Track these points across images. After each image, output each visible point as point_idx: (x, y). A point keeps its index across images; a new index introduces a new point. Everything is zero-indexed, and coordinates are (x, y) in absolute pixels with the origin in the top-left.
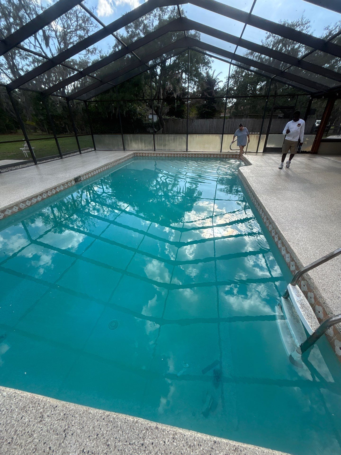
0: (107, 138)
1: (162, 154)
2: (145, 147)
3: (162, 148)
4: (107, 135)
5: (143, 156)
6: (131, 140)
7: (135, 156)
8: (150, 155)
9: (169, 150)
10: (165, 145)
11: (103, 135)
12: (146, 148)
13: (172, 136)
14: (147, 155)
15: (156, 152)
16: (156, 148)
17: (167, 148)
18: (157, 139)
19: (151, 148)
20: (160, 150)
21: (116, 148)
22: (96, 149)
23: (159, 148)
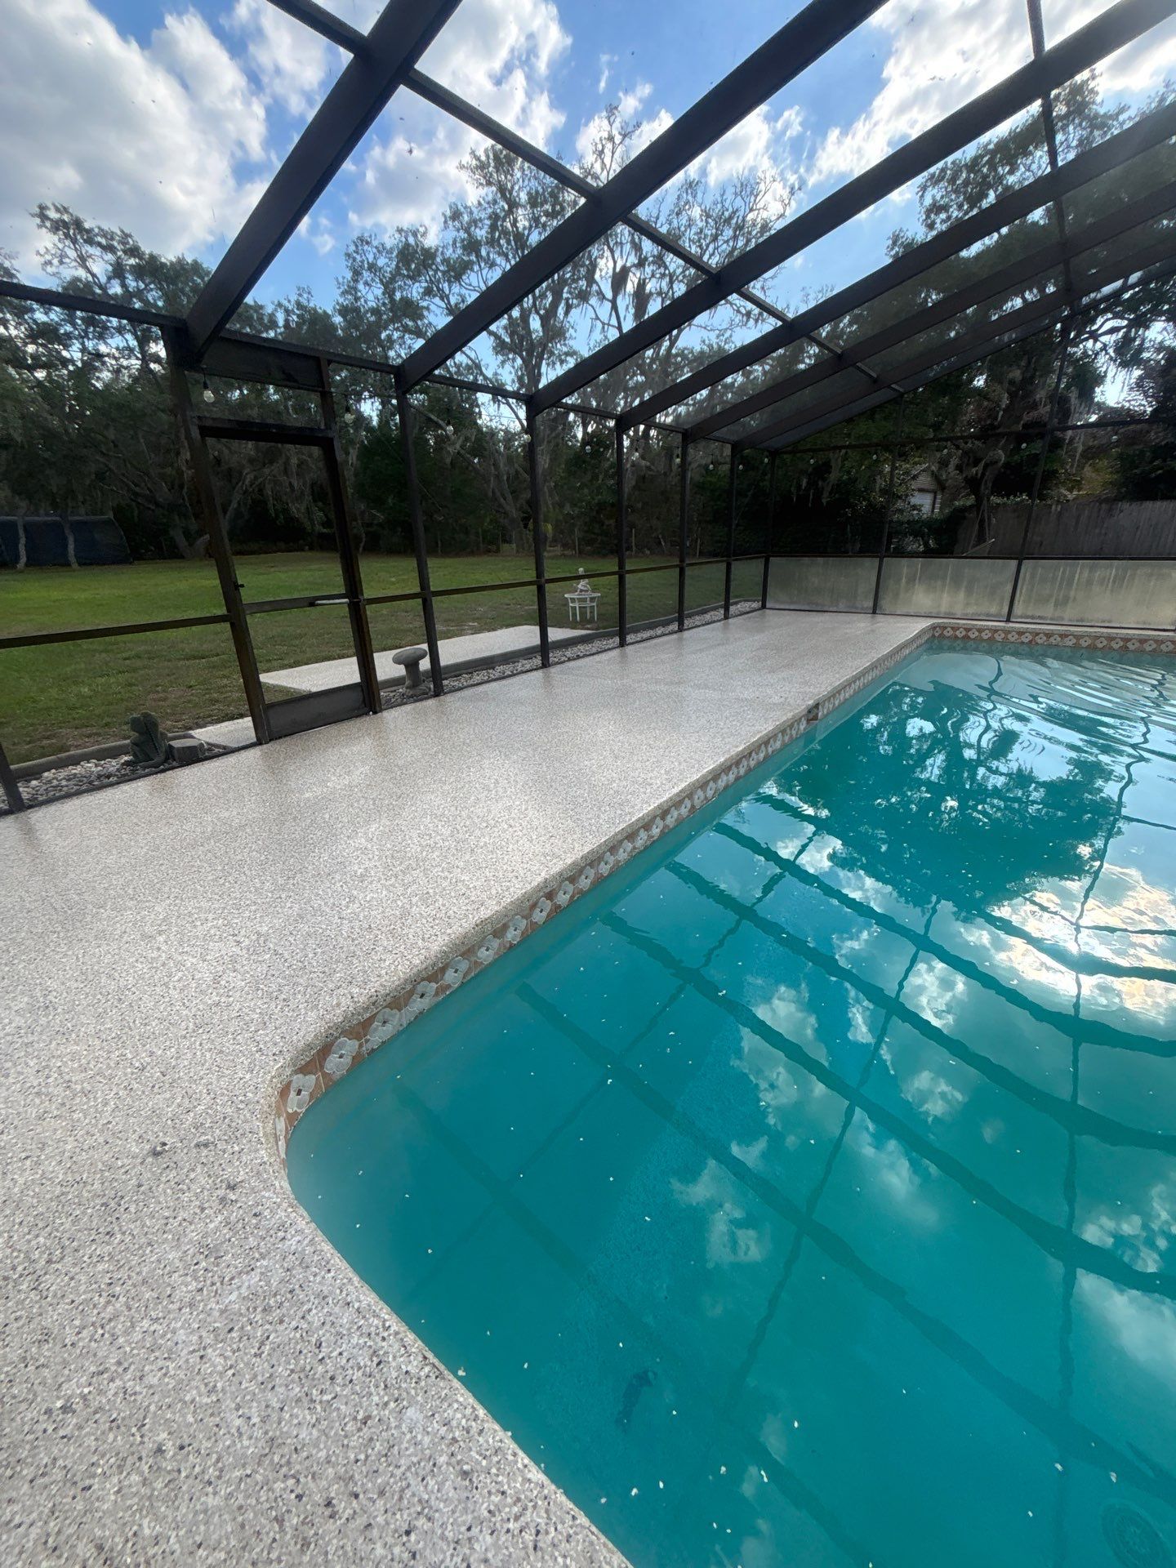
0: (817, 572)
1: (1063, 636)
2: (967, 604)
3: (1049, 611)
4: (820, 560)
5: (966, 637)
6: (912, 580)
7: (933, 636)
8: (999, 637)
9: (1082, 620)
10: (1063, 603)
11: (806, 560)
12: (971, 610)
13: (1109, 569)
14: (986, 635)
15: (1011, 625)
16: (1018, 609)
17: (1069, 613)
18: (1033, 576)
19: (993, 610)
20: (1033, 617)
21: (841, 607)
22: (768, 605)
23: (1030, 613)
